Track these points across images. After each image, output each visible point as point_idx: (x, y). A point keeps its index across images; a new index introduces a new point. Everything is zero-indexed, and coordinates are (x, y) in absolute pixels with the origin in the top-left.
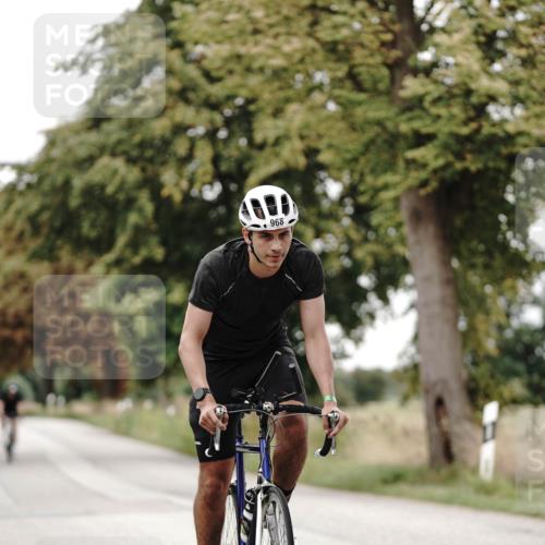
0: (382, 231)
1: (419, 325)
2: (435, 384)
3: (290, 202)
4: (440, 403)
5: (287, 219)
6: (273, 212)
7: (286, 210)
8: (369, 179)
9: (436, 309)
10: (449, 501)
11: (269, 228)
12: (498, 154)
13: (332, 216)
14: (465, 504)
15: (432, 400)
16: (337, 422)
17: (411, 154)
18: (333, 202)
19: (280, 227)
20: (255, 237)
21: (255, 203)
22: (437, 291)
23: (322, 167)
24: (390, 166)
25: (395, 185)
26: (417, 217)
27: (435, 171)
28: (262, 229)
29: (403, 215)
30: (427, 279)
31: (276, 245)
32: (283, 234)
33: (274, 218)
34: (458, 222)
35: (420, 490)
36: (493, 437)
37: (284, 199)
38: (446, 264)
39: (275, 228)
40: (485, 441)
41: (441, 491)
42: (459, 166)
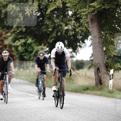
0: (83, 24)
2: (97, 64)
4: (98, 69)
7: (7, 53)
8: (80, 10)
9: (97, 44)
10: (100, 95)
12: (114, 4)
13: (70, 20)
14: (105, 96)
15: (96, 69)
17: (91, 4)
18: (70, 16)
22: (97, 40)
23: (67, 7)
24: (85, 7)
25: (85, 12)
26: (92, 20)
27: (97, 9)
28: (4, 55)
29: (89, 20)
30: (95, 37)
31: (6, 57)
32: (7, 56)
34: (103, 22)
35: (93, 92)
36: (112, 79)
37: (7, 52)
38: (100, 33)
40: (110, 79)
41: (99, 92)
42: (103, 7)
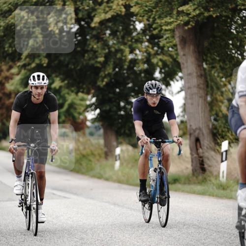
0: (166, 49)
1: (185, 99)
2: (195, 131)
3: (46, 77)
4: (197, 140)
5: (43, 82)
6: (39, 79)
7: (43, 79)
8: (158, 21)
9: (195, 90)
10: (203, 194)
11: (37, 85)
12: (227, 8)
13: (139, 41)
14: (212, 195)
15: (193, 139)
16: (54, 151)
17: (180, 9)
18: (139, 34)
19: (41, 85)
20: (33, 88)
21: (34, 77)
22: (195, 81)
23: (132, 14)
24: (170, 14)
25: (170, 23)
26: (184, 41)
27: (193, 17)
28: (35, 85)
29: (177, 41)
30: (190, 74)
32: (42, 88)
33: (39, 81)
34: (206, 44)
35: (187, 187)
36: (226, 160)
37: (43, 76)
38: (200, 66)
39: (39, 85)
40: (222, 161)
41: (199, 188)
42: (206, 14)
